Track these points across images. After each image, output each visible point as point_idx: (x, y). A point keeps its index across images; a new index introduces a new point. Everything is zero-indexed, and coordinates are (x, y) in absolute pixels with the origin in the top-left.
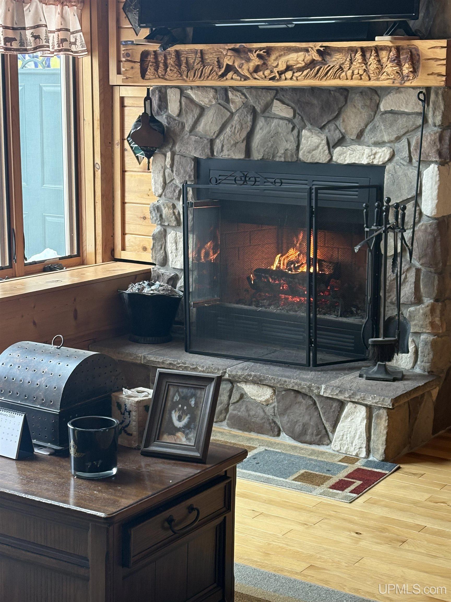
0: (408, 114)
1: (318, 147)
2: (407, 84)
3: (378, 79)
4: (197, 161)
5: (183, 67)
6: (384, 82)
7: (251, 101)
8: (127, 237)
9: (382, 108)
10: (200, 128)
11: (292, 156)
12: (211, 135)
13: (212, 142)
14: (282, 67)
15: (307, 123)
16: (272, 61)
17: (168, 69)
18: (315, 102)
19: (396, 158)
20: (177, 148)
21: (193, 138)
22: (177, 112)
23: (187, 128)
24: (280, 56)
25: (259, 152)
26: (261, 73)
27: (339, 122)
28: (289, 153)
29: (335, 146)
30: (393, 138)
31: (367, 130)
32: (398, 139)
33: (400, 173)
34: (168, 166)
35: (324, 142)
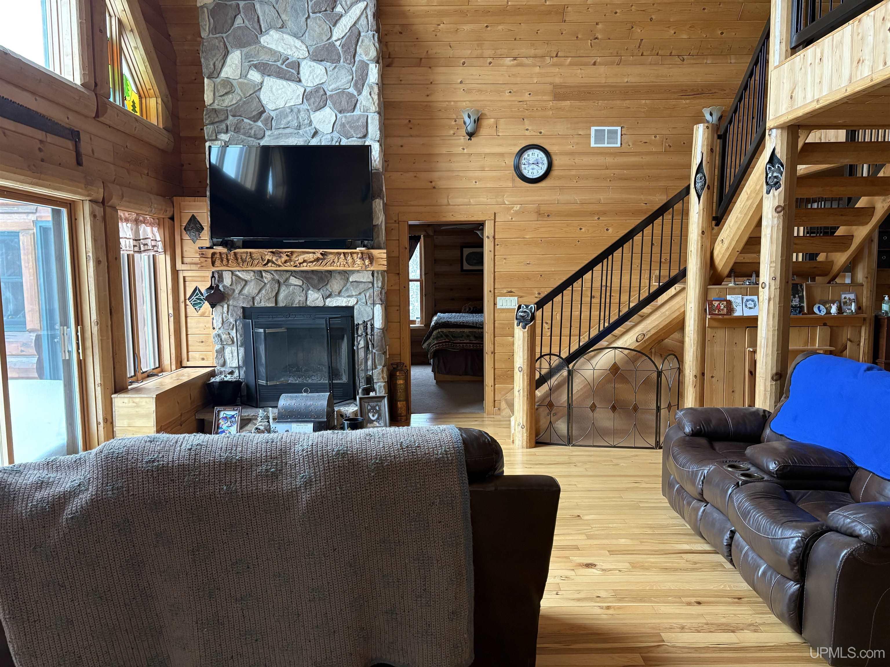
0: (364, 282)
1: (318, 298)
2: (368, 269)
3: (353, 267)
4: (243, 308)
5: (240, 260)
6: (356, 268)
7: (277, 277)
8: (190, 353)
9: (351, 280)
10: (245, 291)
11: (303, 303)
12: (253, 295)
13: (253, 298)
14: (301, 261)
15: (310, 287)
16: (294, 257)
17: (230, 262)
18: (315, 277)
19: (359, 302)
20: (231, 302)
21: (242, 297)
22: (230, 283)
23: (237, 292)
24: (298, 255)
25: (283, 303)
26: (288, 264)
27: (328, 287)
28: (301, 302)
29: (327, 298)
30: (357, 293)
31: (343, 290)
32: (360, 294)
33: (362, 309)
34: (226, 312)
35: (321, 296)
